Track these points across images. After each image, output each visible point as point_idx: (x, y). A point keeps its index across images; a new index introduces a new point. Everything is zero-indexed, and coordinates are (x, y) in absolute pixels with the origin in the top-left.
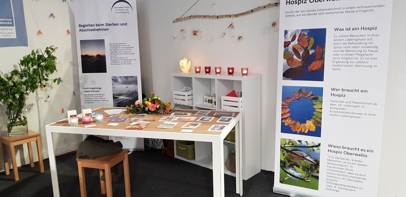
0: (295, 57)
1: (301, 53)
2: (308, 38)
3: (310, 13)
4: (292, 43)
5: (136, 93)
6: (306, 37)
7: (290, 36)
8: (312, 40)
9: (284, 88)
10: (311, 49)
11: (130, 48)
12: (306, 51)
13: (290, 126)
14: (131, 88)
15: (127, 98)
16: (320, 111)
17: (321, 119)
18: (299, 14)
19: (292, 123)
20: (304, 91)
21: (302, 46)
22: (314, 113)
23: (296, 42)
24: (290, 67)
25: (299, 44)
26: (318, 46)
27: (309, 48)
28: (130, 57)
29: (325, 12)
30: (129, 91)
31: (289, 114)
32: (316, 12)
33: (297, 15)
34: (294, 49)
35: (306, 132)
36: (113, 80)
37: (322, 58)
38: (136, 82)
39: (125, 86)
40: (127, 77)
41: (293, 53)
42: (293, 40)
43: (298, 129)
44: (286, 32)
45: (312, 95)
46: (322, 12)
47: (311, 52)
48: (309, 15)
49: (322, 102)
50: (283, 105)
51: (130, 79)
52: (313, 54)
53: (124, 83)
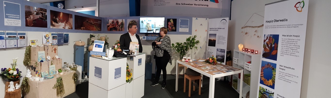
0: (267, 47)
1: (269, 46)
2: (272, 39)
3: (274, 27)
4: (266, 40)
5: (224, 56)
6: (272, 38)
7: (266, 37)
8: (274, 40)
9: (262, 61)
10: (273, 44)
11: (224, 38)
12: (271, 45)
13: (263, 81)
14: (222, 54)
15: (221, 58)
16: (274, 75)
17: (275, 80)
18: (269, 27)
19: (264, 79)
20: (269, 65)
21: (270, 43)
22: (273, 76)
23: (268, 40)
24: (265, 52)
25: (269, 41)
26: (275, 43)
27: (272, 44)
28: (224, 41)
29: (279, 26)
30: (222, 55)
31: (263, 75)
32: (276, 27)
33: (269, 28)
34: (267, 43)
35: (269, 85)
36: (217, 50)
37: (277, 49)
38: (224, 52)
39: (221, 53)
40: (222, 49)
41: (266, 46)
42: (267, 39)
43: (266, 83)
44: (265, 35)
45: (272, 67)
46: (278, 27)
47: (273, 46)
48: (273, 28)
49: (275, 71)
50: (261, 70)
51: (223, 50)
52: (274, 46)
53: (220, 52)
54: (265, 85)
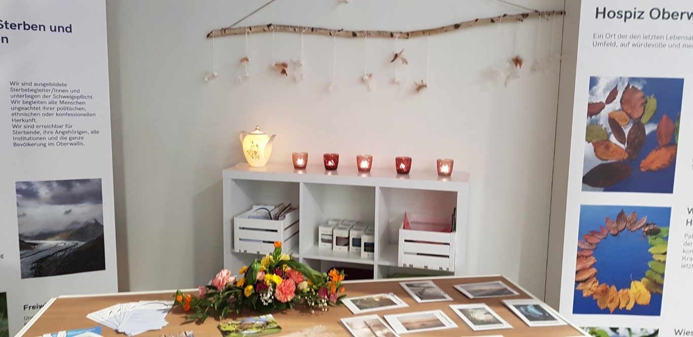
0: (613, 139)
1: (626, 131)
2: (644, 97)
3: (649, 41)
4: (607, 106)
6: (640, 95)
7: (605, 91)
8: (652, 103)
10: (651, 121)
12: (638, 126)
13: (595, 297)
16: (661, 258)
17: (663, 275)
18: (625, 41)
19: (600, 289)
20: (629, 217)
21: (630, 116)
22: (650, 264)
23: (616, 105)
24: (599, 162)
25: (623, 109)
26: (664, 117)
27: (644, 120)
29: (682, 42)
31: (594, 270)
32: (664, 41)
33: (622, 45)
34: (612, 121)
35: (630, 307)
37: (672, 144)
41: (610, 130)
42: (610, 99)
43: (612, 301)
44: (593, 82)
45: (647, 225)
46: (677, 42)
47: (649, 129)
48: (648, 45)
49: (667, 238)
50: (579, 249)
52: (653, 133)
54: (606, 311)
